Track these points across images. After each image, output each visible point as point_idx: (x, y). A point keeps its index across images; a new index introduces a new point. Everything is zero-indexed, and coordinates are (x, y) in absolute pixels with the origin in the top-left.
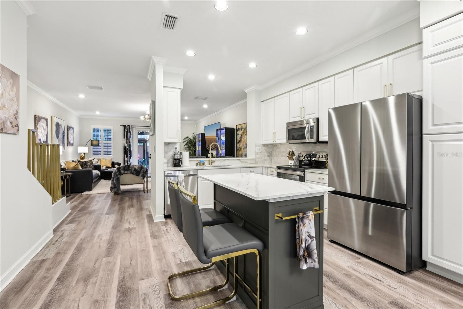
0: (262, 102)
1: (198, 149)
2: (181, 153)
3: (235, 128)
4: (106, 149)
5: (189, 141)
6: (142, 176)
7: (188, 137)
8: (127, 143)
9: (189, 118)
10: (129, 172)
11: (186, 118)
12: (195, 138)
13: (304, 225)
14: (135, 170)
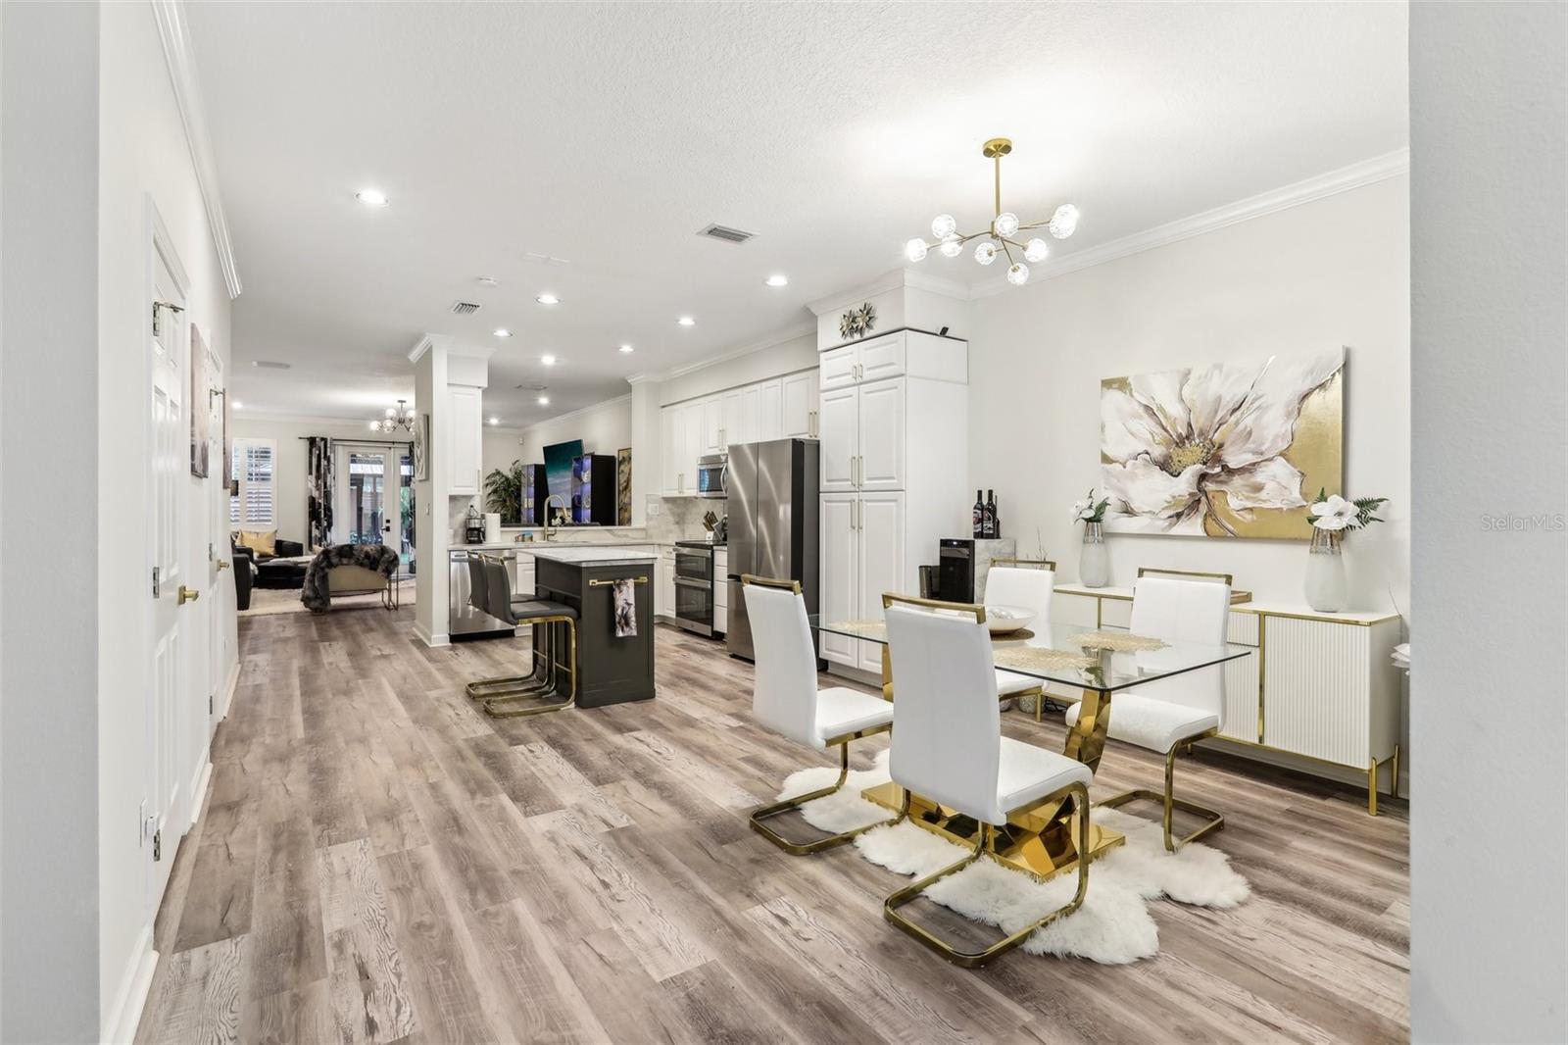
0: (663, 407)
1: (526, 506)
2: (483, 517)
3: (616, 455)
4: (256, 505)
5: (502, 483)
6: (383, 571)
7: (498, 473)
8: (317, 487)
9: (503, 422)
10: (353, 561)
11: (494, 421)
12: (518, 475)
13: (621, 592)
14: (367, 555)
